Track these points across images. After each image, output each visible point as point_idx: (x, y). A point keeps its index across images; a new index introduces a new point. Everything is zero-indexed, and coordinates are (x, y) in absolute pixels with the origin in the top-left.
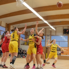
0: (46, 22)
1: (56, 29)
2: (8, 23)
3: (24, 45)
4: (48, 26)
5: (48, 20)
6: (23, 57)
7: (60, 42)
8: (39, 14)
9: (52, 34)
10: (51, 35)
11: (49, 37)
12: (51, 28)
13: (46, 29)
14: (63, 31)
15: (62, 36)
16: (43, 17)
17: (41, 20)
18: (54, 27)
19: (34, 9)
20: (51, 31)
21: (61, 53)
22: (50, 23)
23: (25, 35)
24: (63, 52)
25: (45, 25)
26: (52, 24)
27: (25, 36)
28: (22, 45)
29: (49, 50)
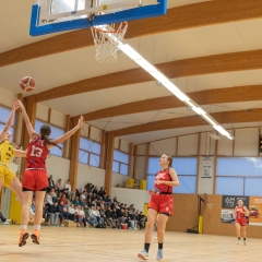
0: (199, 111)
1: (233, 134)
3: (124, 186)
4: (207, 123)
5: (205, 106)
6: (122, 228)
7: (247, 180)
8: (177, 85)
9: (220, 153)
10: (217, 156)
11: (210, 162)
12: (217, 133)
13: (199, 133)
14: (260, 140)
15: (254, 159)
16: (190, 95)
17: (183, 104)
18: (227, 129)
19: (160, 66)
20: (217, 141)
21: (251, 215)
23: (129, 154)
24: (255, 215)
26: (221, 118)
27: (130, 159)
28: (118, 186)
29: (210, 206)
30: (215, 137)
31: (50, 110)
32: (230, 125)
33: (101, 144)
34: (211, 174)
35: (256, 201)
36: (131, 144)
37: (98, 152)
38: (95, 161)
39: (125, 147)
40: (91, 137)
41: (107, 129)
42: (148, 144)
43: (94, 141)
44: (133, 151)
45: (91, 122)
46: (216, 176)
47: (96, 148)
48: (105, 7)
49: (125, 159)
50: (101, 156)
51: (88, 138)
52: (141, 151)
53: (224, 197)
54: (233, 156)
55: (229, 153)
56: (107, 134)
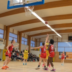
0: (53, 30)
1: (62, 36)
2: (20, 31)
4: (55, 33)
6: (33, 61)
7: (65, 48)
10: (58, 42)
11: (56, 43)
12: (58, 36)
13: (53, 36)
14: (69, 38)
15: (67, 43)
17: (49, 28)
18: (60, 35)
20: (58, 38)
21: (66, 57)
22: (57, 31)
23: (35, 41)
24: (67, 57)
25: (53, 32)
26: (59, 32)
27: (35, 43)
28: (32, 50)
29: (56, 55)
30: (57, 37)
31: (13, 30)
32: (61, 34)
33: (27, 39)
34: (56, 46)
35: (68, 53)
36: (35, 39)
37: (27, 41)
38: (26, 43)
39: (34, 40)
40: (25, 37)
41: (29, 35)
42: (40, 39)
43: (26, 38)
44: (36, 41)
45: (25, 33)
46: (57, 47)
47: (26, 40)
48: (28, 2)
49: (34, 43)
50: (27, 42)
51: (24, 37)
52: (38, 40)
53: (60, 52)
54: (62, 42)
55: (61, 41)
56: (29, 36)
